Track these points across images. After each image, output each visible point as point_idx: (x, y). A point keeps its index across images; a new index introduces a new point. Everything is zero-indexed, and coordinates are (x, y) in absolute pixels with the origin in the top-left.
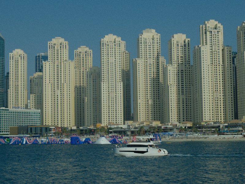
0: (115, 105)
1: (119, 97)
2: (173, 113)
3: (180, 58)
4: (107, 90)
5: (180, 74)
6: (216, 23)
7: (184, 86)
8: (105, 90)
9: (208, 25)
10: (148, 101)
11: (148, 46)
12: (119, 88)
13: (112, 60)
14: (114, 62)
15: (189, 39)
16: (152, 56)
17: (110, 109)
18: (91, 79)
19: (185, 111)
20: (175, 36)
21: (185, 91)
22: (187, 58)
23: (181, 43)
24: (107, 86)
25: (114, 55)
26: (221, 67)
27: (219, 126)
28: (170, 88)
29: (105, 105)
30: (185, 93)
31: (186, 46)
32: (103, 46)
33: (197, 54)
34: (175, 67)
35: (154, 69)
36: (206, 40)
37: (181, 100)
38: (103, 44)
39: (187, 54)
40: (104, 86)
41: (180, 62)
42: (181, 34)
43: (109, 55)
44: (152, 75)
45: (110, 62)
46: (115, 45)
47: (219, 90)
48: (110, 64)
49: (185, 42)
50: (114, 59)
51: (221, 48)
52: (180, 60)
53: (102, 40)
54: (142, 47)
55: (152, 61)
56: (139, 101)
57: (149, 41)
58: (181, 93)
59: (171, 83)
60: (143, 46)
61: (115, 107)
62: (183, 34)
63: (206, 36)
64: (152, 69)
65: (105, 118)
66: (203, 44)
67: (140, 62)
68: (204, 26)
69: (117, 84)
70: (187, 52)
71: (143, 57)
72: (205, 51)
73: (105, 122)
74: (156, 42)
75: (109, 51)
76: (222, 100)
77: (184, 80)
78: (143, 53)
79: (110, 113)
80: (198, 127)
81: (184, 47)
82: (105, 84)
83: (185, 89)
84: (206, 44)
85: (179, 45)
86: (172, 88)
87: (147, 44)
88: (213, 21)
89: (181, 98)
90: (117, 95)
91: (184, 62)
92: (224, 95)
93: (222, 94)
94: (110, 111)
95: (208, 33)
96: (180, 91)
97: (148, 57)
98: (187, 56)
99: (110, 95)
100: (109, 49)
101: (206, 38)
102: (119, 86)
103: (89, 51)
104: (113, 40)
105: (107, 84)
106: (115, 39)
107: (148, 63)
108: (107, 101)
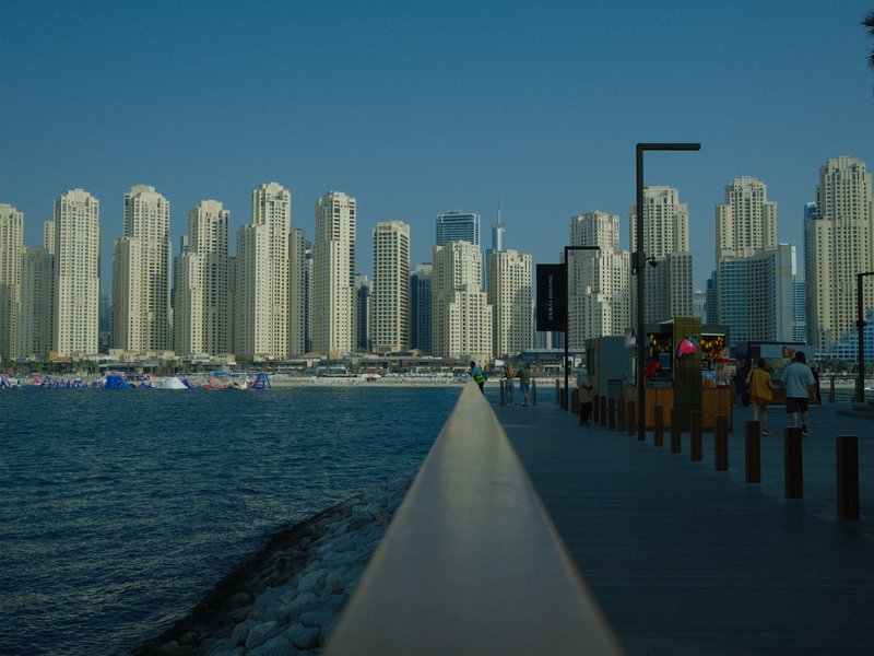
0: (83, 319)
1: (93, 306)
2: (196, 337)
3: (211, 243)
4: (70, 292)
5: (211, 270)
6: (281, 188)
7: (217, 292)
8: (65, 292)
9: (267, 191)
10: (146, 314)
11: (149, 217)
12: (93, 289)
13: (80, 236)
14: (84, 241)
15: (228, 212)
16: (156, 236)
17: (75, 327)
18: (31, 268)
19: (216, 335)
20: (204, 203)
21: (217, 300)
22: (224, 244)
23: (215, 217)
24: (70, 284)
25: (85, 228)
26: (286, 263)
27: (306, 363)
28: (193, 295)
29: (65, 319)
30: (217, 304)
31: (222, 225)
32: (65, 210)
33: (247, 240)
34: (203, 258)
35: (157, 260)
36: (264, 217)
37: (211, 316)
38: (65, 205)
39: (224, 237)
40: (64, 284)
41: (211, 250)
42: (214, 201)
43: (77, 228)
44: (156, 269)
45: (76, 240)
46: (88, 210)
47: (281, 301)
48: (76, 244)
49: (220, 216)
50: (85, 236)
51: (287, 232)
52: (211, 246)
53: (63, 198)
54: (139, 218)
55: (154, 244)
56: (131, 314)
57: (153, 208)
58: (210, 303)
59: (195, 284)
60: (141, 217)
61: (83, 323)
62: (218, 201)
63: (264, 209)
64: (156, 258)
65: (64, 342)
66: (257, 222)
67: (135, 245)
68: (261, 192)
69: (89, 281)
70: (224, 233)
71: (140, 235)
72: (263, 234)
73: (64, 350)
74: (164, 210)
75: (77, 221)
76: (285, 318)
77: (217, 282)
78: (140, 228)
79: (75, 334)
81: (218, 225)
82: (66, 280)
83: (217, 296)
84: (264, 223)
85: (212, 221)
86: (197, 294)
87: (149, 213)
88: (276, 184)
89: (211, 311)
90: (89, 301)
91: (218, 250)
92: (289, 312)
93: (285, 309)
94: (75, 331)
95: (267, 204)
96: (210, 299)
97: (149, 236)
98: (223, 240)
99: (75, 300)
100: (77, 217)
101: (264, 213)
102: (93, 286)
103: (18, 214)
104: (84, 201)
105: (70, 280)
106: (87, 199)
107: (149, 247)
108: (70, 312)
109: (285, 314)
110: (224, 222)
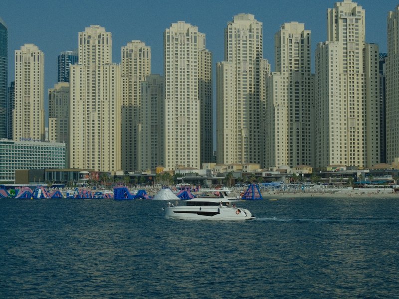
0: (186, 137)
1: (194, 124)
2: (281, 151)
3: (293, 62)
4: (175, 113)
5: (293, 87)
6: (355, 5)
7: (300, 109)
8: (171, 113)
9: (340, 9)
10: (240, 131)
11: (241, 42)
12: (194, 110)
13: (182, 63)
14: (186, 67)
15: (309, 32)
16: (248, 59)
17: (179, 144)
18: (149, 94)
19: (300, 152)
20: (287, 25)
21: (300, 116)
22: (306, 62)
23: (297, 37)
24: (175, 106)
25: (186, 56)
26: (360, 77)
27: (356, 174)
28: (276, 111)
29: (171, 137)
30: (301, 119)
31: (304, 43)
32: (169, 41)
33: (323, 55)
34: (286, 76)
35: (250, 80)
36: (337, 33)
37: (294, 131)
38: (169, 37)
39: (306, 56)
40: (170, 106)
41: (293, 68)
42: (296, 23)
43: (179, 56)
44: (248, 90)
45: (179, 67)
46: (188, 40)
47: (356, 114)
48: (179, 70)
49: (302, 35)
50: (186, 63)
51: (361, 47)
52: (293, 66)
53: (167, 30)
54: (232, 42)
55: (247, 66)
56: (226, 131)
57: (244, 34)
58: (294, 119)
59: (279, 102)
60: (234, 42)
61: (186, 141)
63: (337, 26)
64: (248, 79)
65: (171, 157)
66: (332, 39)
67: (229, 69)
68: (334, 10)
69: (191, 103)
70: (306, 52)
71: (234, 59)
72: (336, 50)
73: (171, 164)
74: (255, 35)
75: (179, 49)
76: (361, 131)
77: (300, 98)
78: (234, 52)
79: (179, 151)
80: (321, 175)
81: (300, 44)
82: (171, 103)
83: (300, 112)
84: (338, 40)
85: (293, 41)
86: (280, 111)
87: (241, 38)
88: (350, 2)
89: (295, 126)
90: (191, 121)
91: (300, 69)
92: (365, 124)
93: (361, 122)
94: (179, 147)
95: (340, 21)
96: (294, 116)
97: (242, 59)
98: (306, 59)
99: (179, 120)
100: (179, 46)
101: (337, 30)
102: (194, 107)
103: (146, 48)
104: (186, 32)
105: (175, 103)
106: (188, 29)
107: (242, 70)
108: (175, 130)
109: (361, 127)
110: (306, 42)
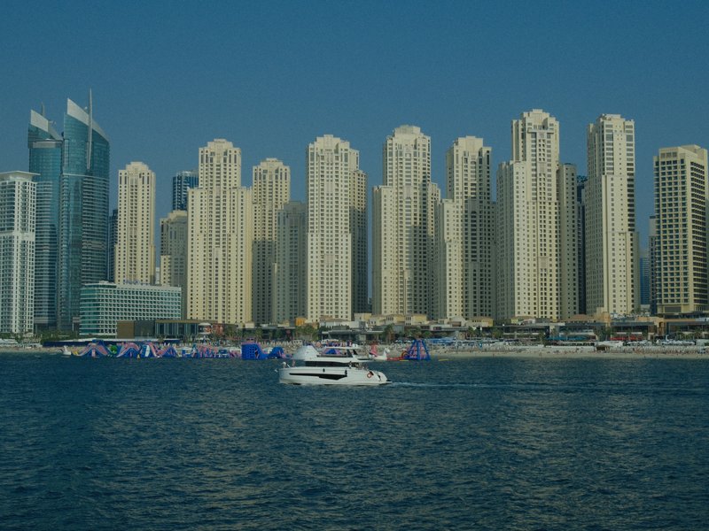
0: (334, 280)
1: (344, 264)
2: (453, 299)
3: (469, 187)
4: (319, 250)
5: (469, 219)
6: (546, 115)
7: (478, 245)
8: (315, 250)
9: (528, 121)
10: (402, 273)
11: (404, 161)
12: (344, 247)
13: (330, 187)
14: (334, 192)
15: (490, 149)
16: (413, 182)
17: (325, 289)
18: (287, 225)
19: (478, 295)
20: (461, 140)
21: (478, 254)
22: (485, 187)
23: (473, 155)
24: (320, 241)
25: (334, 178)
26: (553, 206)
28: (448, 248)
29: (314, 281)
30: (478, 258)
31: (483, 162)
32: (312, 159)
33: (506, 178)
34: (460, 204)
35: (415, 209)
36: (524, 151)
37: (471, 273)
38: (313, 154)
39: (485, 179)
40: (313, 241)
41: (469, 195)
42: (473, 138)
43: (325, 178)
44: (413, 221)
45: (325, 192)
46: (337, 158)
47: (548, 253)
48: (325, 196)
49: (480, 153)
50: (335, 187)
51: (554, 168)
52: (469, 191)
53: (311, 146)
54: (393, 162)
55: (411, 192)
56: (384, 273)
57: (408, 151)
58: (470, 258)
59: (451, 237)
60: (394, 162)
61: (334, 285)
63: (524, 142)
64: (413, 208)
65: (314, 306)
66: (518, 158)
67: (388, 194)
68: (520, 122)
69: (340, 238)
70: (485, 174)
71: (395, 182)
72: (523, 172)
73: (314, 314)
74: (421, 152)
75: (325, 170)
76: (554, 273)
77: (478, 232)
78: (394, 174)
79: (325, 298)
80: (503, 329)
81: (478, 165)
82: (314, 237)
83: (478, 250)
84: (525, 159)
85: (469, 161)
86: (453, 248)
87: (403, 157)
88: (540, 111)
89: (471, 268)
90: (340, 260)
91: (478, 196)
92: (559, 265)
93: (554, 263)
94: (325, 293)
95: (528, 136)
96: (470, 254)
97: (404, 182)
98: (485, 183)
99: (325, 259)
100: (325, 166)
101: (524, 147)
102: (344, 242)
103: (284, 168)
104: (334, 148)
105: (319, 237)
106: (337, 145)
107: (405, 196)
108: (319, 272)
109: (554, 268)
110: (485, 161)
